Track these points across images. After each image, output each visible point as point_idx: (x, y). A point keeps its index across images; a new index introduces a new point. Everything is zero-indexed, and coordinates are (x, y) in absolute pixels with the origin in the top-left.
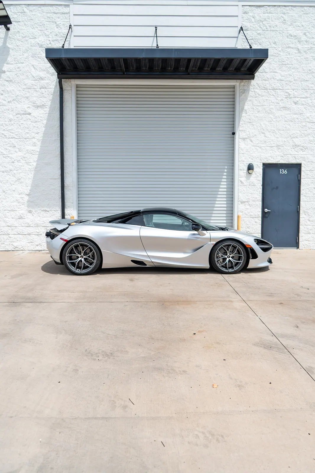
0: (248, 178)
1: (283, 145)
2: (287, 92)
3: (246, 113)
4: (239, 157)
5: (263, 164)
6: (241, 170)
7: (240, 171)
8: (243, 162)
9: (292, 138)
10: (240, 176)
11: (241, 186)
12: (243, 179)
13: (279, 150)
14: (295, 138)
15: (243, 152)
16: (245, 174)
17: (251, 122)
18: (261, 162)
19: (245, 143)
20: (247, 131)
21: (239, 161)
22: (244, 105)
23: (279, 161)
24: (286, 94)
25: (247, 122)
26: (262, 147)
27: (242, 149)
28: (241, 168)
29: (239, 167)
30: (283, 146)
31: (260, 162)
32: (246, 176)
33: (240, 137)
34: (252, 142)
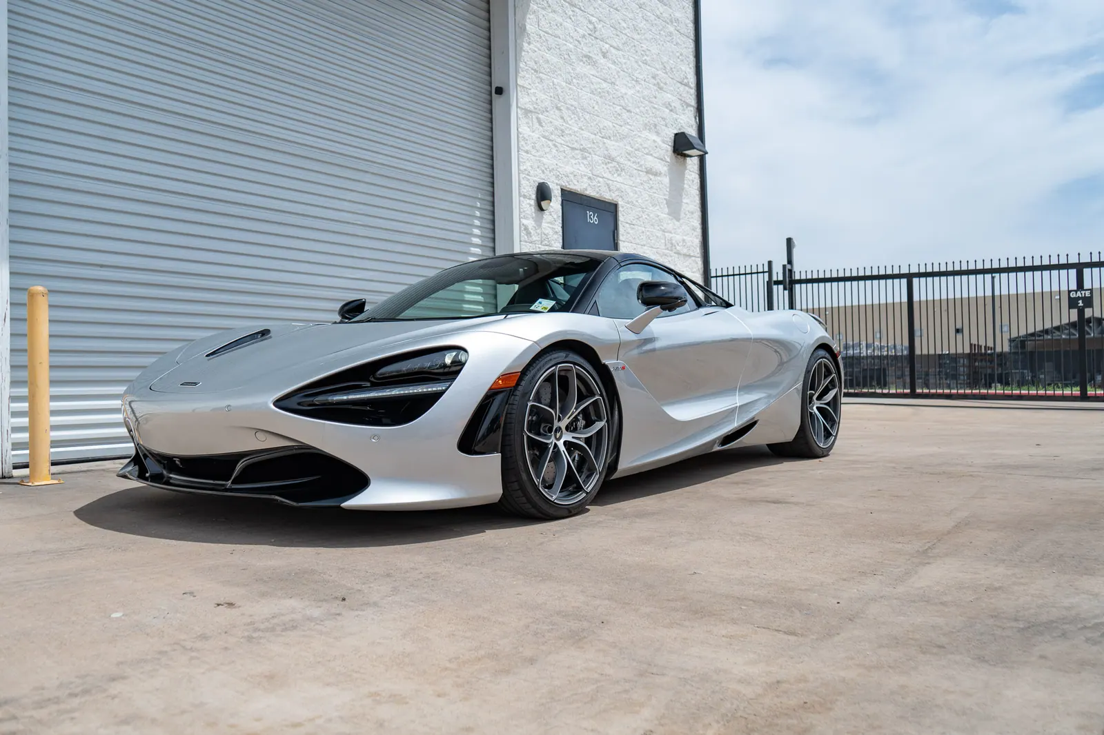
0: (538, 222)
1: (590, 150)
2: (590, 22)
3: (529, 43)
4: (521, 160)
5: (562, 189)
6: (525, 196)
7: (522, 198)
8: (528, 175)
9: (602, 137)
10: (524, 214)
11: (526, 242)
12: (530, 223)
13: (585, 162)
14: (606, 138)
15: (527, 148)
16: (533, 208)
17: (536, 71)
18: (559, 185)
19: (527, 123)
20: (532, 91)
21: (519, 169)
22: (524, 18)
23: (586, 189)
24: (591, 27)
25: (532, 69)
26: (559, 145)
27: (524, 139)
28: (525, 191)
29: (519, 186)
30: (590, 153)
31: (557, 184)
32: (534, 215)
33: (519, 105)
34: (542, 126)
